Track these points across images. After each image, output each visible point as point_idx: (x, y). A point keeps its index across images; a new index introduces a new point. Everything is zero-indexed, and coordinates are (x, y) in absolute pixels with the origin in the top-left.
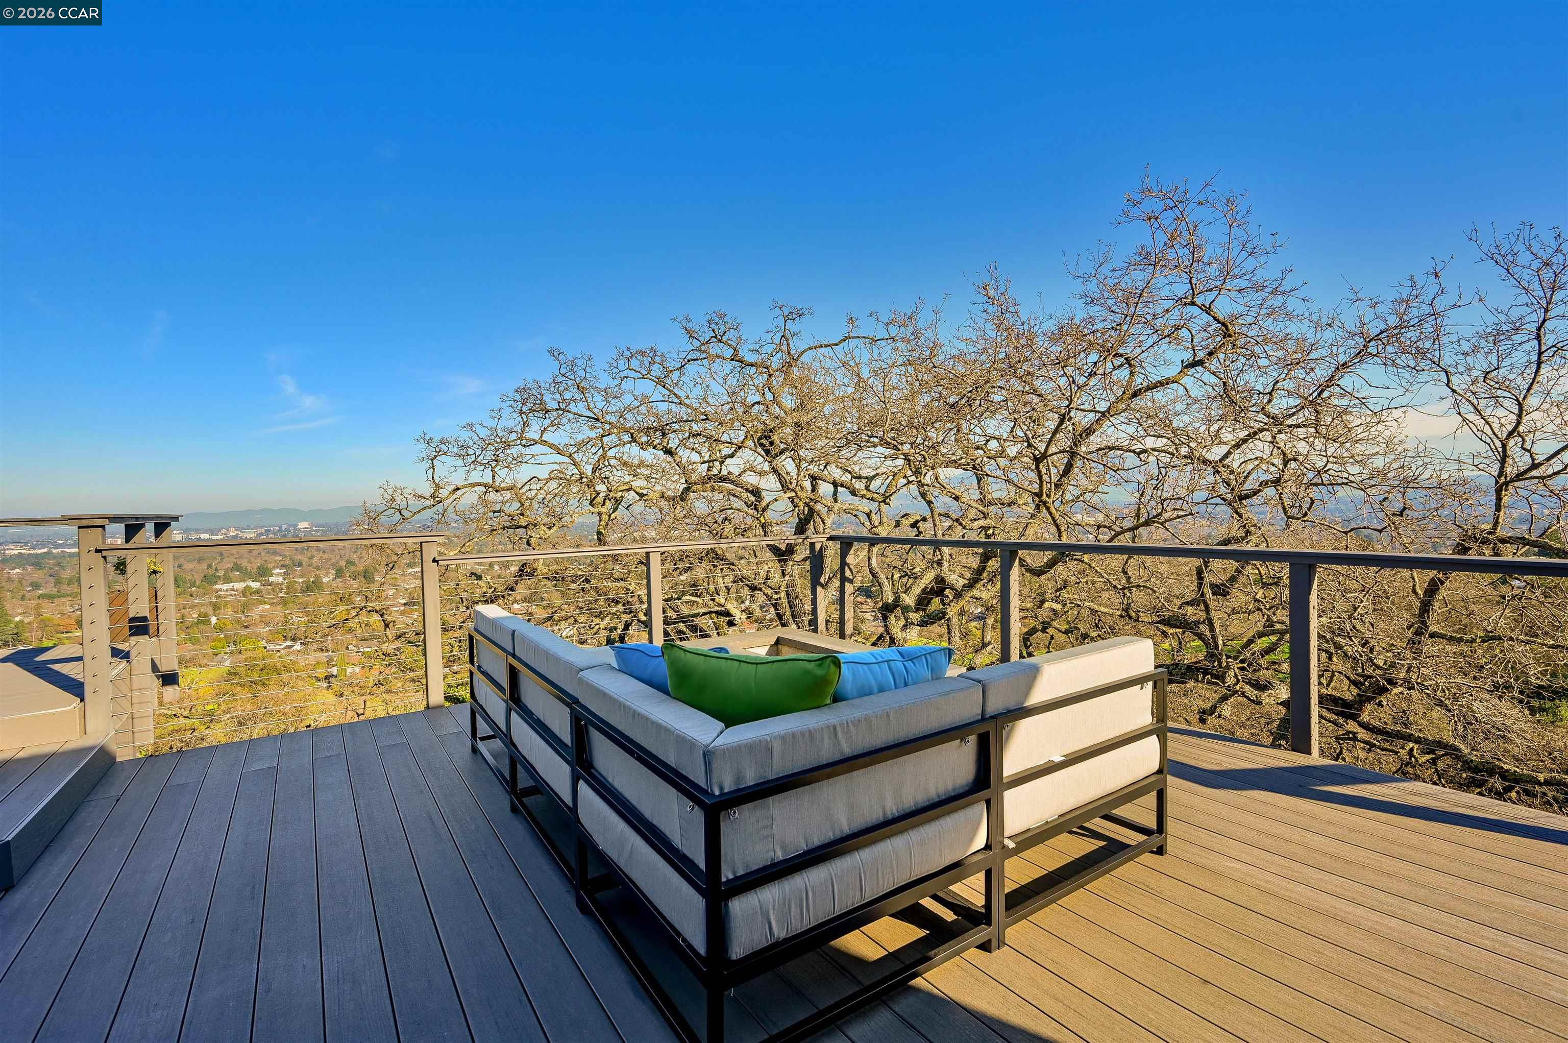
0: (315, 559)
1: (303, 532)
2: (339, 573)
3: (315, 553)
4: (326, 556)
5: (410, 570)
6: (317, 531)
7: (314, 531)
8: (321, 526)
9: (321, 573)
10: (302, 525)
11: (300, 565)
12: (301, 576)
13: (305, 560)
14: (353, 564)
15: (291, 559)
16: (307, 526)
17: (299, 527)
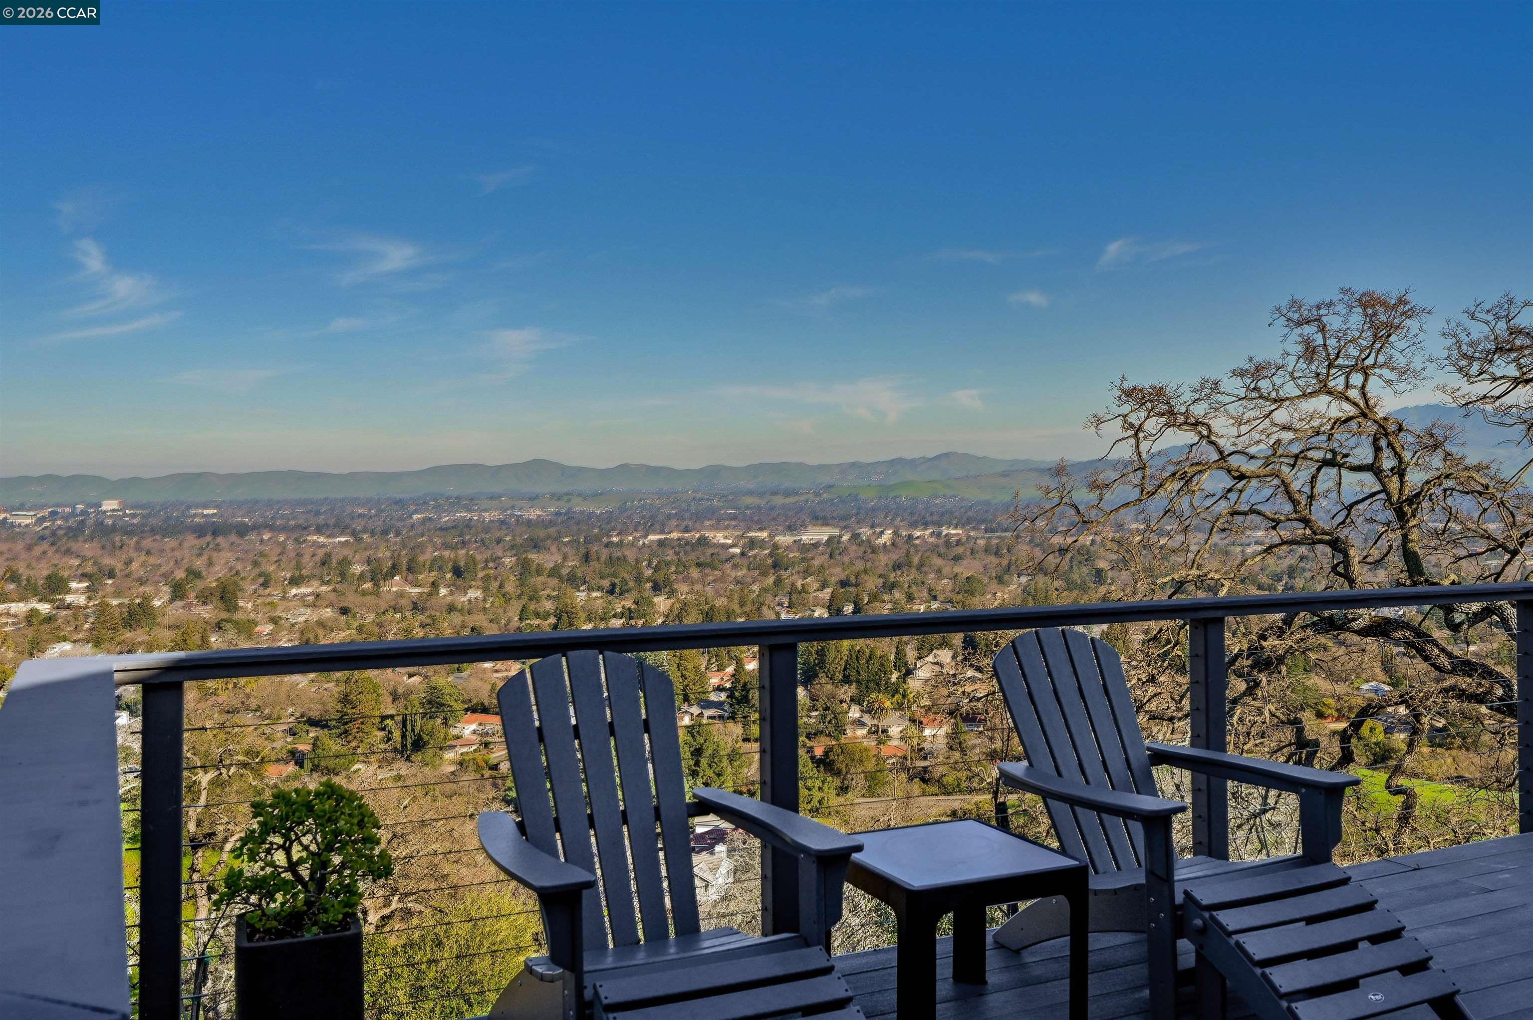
0: (134, 566)
1: (111, 516)
2: (178, 592)
3: (133, 554)
4: (152, 560)
5: (294, 591)
6: (134, 516)
7: (128, 515)
8: (142, 507)
9: (148, 589)
10: (109, 505)
11: (111, 575)
12: (117, 594)
13: (119, 567)
14: (198, 575)
15: (95, 563)
16: (116, 507)
17: (104, 508)
